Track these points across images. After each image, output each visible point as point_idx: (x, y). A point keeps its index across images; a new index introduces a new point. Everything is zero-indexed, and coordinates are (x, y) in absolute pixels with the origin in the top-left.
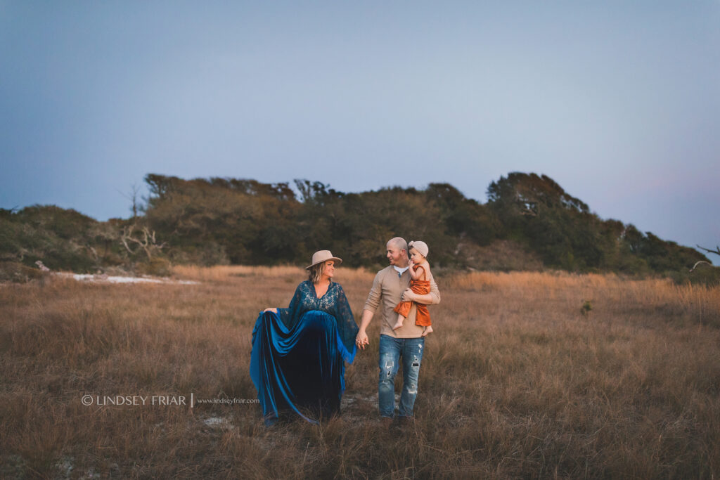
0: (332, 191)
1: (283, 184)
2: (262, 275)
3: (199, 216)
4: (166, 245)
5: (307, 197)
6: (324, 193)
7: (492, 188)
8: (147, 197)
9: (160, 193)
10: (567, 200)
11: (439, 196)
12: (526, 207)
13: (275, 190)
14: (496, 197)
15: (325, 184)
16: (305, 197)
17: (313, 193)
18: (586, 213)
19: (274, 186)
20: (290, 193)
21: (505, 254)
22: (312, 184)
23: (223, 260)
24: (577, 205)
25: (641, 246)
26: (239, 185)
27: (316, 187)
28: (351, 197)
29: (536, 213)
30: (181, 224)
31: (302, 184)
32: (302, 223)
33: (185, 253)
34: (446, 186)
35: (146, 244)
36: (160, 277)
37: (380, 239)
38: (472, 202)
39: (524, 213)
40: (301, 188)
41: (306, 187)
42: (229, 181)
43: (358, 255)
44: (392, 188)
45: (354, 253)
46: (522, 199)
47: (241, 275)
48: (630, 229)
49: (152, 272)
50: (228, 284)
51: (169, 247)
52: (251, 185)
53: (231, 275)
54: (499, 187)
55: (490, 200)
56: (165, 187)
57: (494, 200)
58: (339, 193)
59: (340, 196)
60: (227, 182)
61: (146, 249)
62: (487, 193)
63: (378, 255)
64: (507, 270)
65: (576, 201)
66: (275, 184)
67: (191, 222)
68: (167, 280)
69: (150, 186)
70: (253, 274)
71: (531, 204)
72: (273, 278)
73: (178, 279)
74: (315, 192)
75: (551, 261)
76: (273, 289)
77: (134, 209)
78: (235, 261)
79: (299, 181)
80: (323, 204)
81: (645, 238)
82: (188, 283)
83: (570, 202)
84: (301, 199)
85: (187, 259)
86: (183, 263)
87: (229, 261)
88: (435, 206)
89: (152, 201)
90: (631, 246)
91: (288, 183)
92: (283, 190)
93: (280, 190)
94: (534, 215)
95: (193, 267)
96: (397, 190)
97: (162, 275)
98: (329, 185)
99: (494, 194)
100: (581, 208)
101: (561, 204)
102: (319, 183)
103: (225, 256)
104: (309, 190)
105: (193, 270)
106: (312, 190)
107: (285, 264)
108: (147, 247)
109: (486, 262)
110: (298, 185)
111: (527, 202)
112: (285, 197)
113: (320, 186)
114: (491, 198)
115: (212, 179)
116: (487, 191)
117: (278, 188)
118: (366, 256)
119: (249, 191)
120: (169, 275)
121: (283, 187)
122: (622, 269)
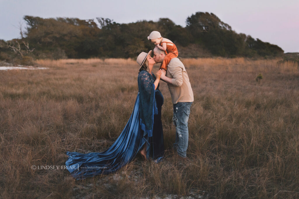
0: (114, 23)
1: (91, 20)
2: (82, 63)
3: (51, 36)
4: (35, 50)
5: (103, 26)
6: (111, 24)
7: (188, 20)
8: (26, 27)
9: (31, 25)
10: (222, 25)
11: (164, 24)
12: (203, 28)
13: (88, 23)
14: (190, 24)
15: (111, 20)
16: (102, 26)
17: (105, 24)
18: (230, 30)
19: (87, 21)
20: (95, 24)
21: (195, 50)
22: (105, 19)
23: (64, 57)
24: (226, 27)
25: (254, 45)
26: (71, 21)
27: (107, 21)
28: (124, 25)
29: (207, 31)
30: (43, 40)
31: (100, 20)
32: (100, 38)
33: (44, 54)
34: (167, 19)
35: (20, 49)
36: (28, 66)
37: (138, 45)
38: (179, 26)
39: (202, 31)
40: (100, 22)
41: (102, 21)
42: (65, 19)
43: (127, 53)
44: (142, 21)
45: (126, 52)
46: (201, 25)
47: (72, 64)
48: (249, 37)
49: (24, 64)
50: (62, 68)
51: (36, 51)
52: (76, 21)
53: (67, 64)
54: (191, 19)
55: (187, 26)
56: (34, 22)
57: (189, 25)
58: (118, 24)
59: (118, 25)
60: (65, 20)
61: (20, 52)
62: (186, 22)
63: (137, 52)
64: (196, 57)
65: (226, 25)
66: (87, 20)
67: (48, 39)
68: (31, 68)
69: (26, 22)
70: (78, 63)
71: (205, 27)
72: (86, 65)
73: (37, 67)
74: (107, 23)
75: (215, 52)
76: (85, 70)
77: (21, 33)
78: (70, 57)
79: (99, 18)
80: (110, 29)
81: (256, 41)
82: (43, 68)
83: (223, 25)
84: (100, 27)
85: (45, 56)
86: (43, 58)
87: (67, 57)
88: (162, 29)
89: (29, 29)
90: (249, 45)
91: (93, 19)
92: (91, 22)
93: (90, 23)
94: (207, 32)
95: (48, 60)
96: (144, 22)
97: (29, 65)
98: (113, 20)
99: (189, 23)
100: (228, 28)
101: (219, 27)
102: (108, 19)
103: (65, 55)
104: (104, 23)
105: (48, 62)
106: (105, 22)
107: (93, 57)
108: (20, 51)
109: (186, 54)
110: (98, 20)
111: (204, 26)
112: (92, 26)
113: (109, 21)
114: (187, 24)
115: (57, 18)
116: (186, 21)
117: (89, 22)
118: (131, 53)
119: (75, 24)
120: (33, 65)
121: (91, 21)
122: (245, 55)
